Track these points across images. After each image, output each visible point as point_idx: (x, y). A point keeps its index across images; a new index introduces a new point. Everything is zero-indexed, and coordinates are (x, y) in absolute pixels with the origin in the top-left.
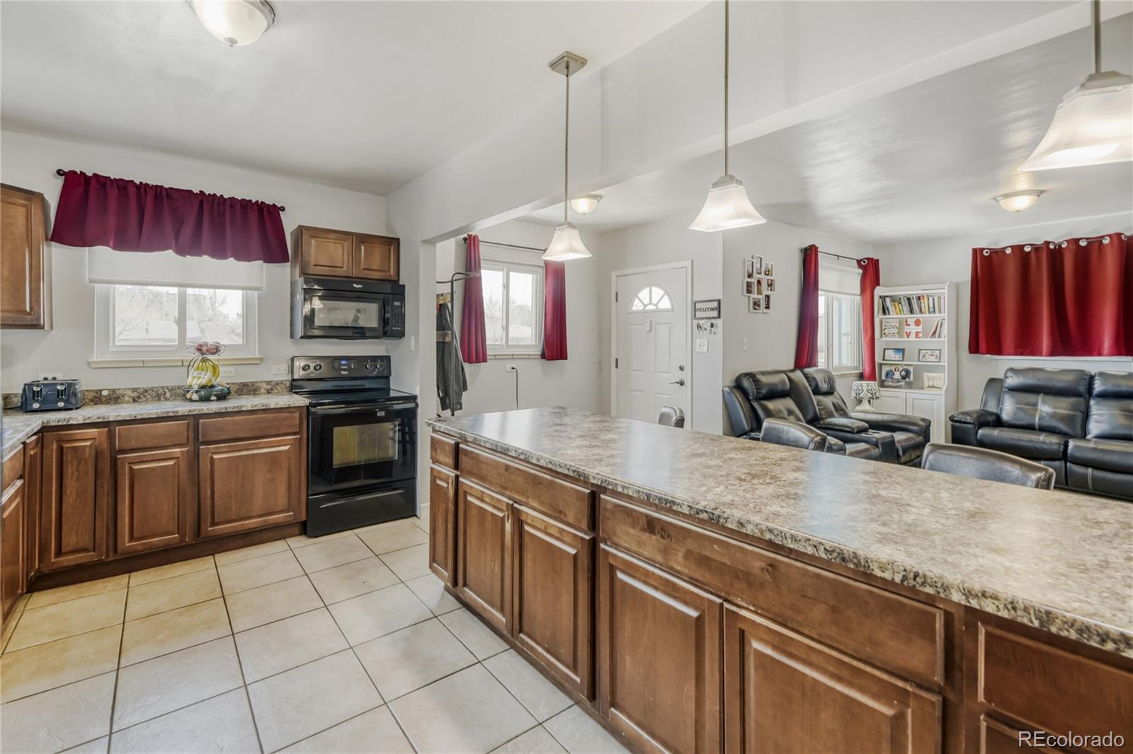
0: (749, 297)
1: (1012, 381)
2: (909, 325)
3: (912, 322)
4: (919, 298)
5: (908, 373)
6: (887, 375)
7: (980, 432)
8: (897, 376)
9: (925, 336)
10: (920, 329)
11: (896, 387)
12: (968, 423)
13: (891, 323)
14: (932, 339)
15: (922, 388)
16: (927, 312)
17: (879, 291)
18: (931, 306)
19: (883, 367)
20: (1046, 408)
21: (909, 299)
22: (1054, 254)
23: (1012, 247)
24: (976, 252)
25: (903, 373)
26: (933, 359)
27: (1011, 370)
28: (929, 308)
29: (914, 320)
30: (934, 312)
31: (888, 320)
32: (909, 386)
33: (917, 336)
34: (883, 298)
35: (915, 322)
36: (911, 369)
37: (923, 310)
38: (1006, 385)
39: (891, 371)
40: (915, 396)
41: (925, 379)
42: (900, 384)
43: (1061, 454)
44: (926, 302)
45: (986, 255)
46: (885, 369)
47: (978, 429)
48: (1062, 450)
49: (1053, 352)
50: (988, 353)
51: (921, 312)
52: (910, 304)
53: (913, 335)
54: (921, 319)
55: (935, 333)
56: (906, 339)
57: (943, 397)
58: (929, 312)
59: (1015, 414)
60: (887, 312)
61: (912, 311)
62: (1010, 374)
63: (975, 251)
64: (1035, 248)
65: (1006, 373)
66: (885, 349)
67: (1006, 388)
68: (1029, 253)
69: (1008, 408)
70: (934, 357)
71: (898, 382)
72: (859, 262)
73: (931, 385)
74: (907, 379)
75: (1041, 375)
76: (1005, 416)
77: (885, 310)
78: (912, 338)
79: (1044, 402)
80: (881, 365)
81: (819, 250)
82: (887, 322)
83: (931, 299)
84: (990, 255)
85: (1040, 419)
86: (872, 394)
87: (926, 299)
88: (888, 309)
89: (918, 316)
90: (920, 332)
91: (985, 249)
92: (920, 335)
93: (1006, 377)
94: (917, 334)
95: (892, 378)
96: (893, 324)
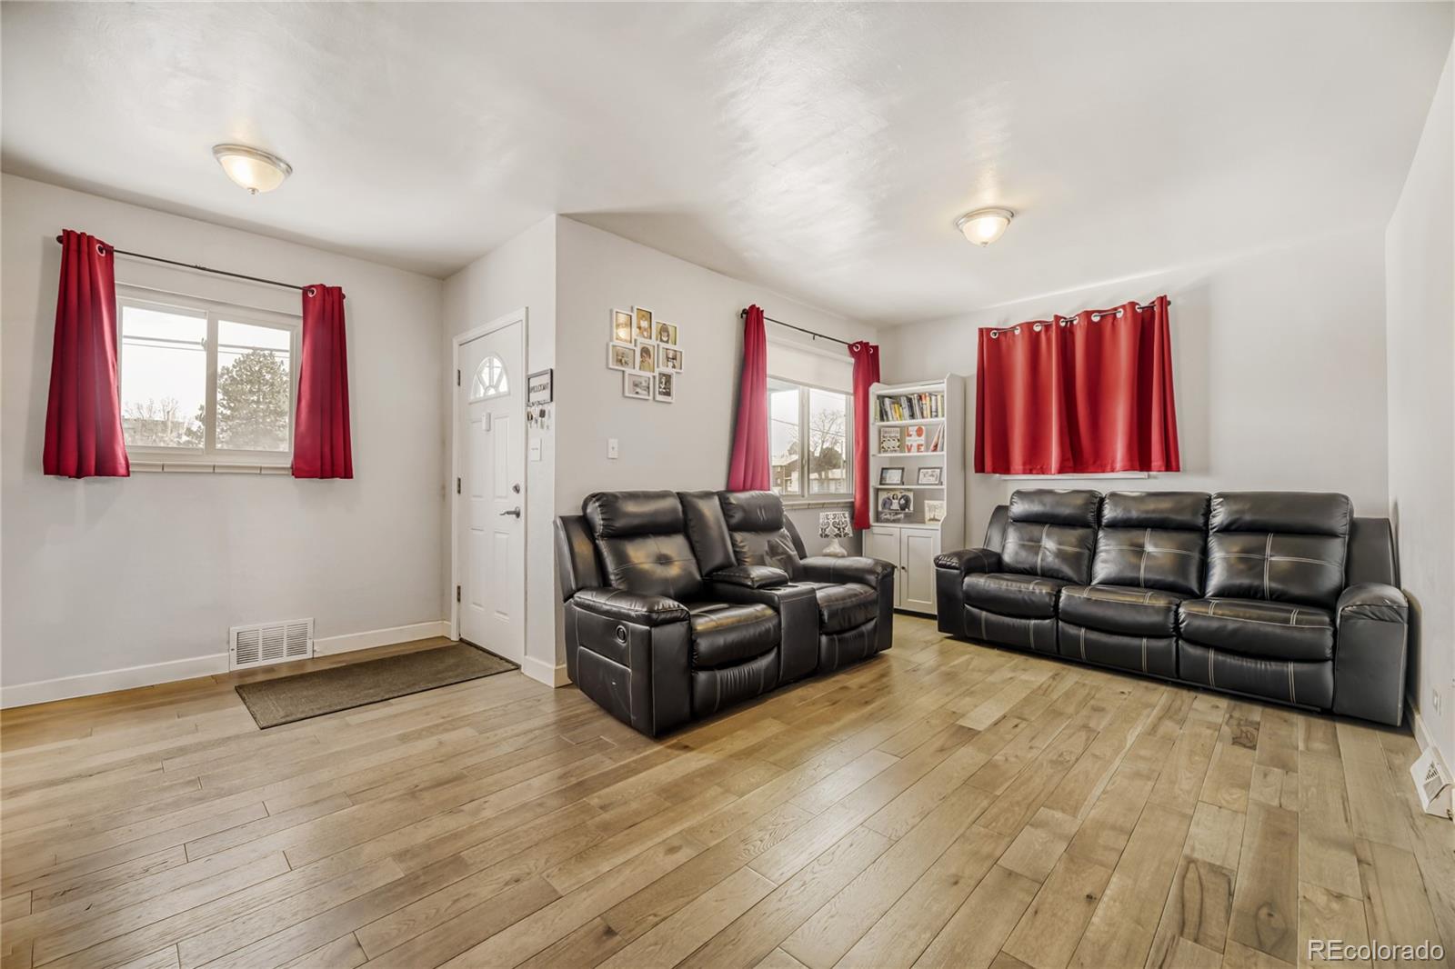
0: (623, 371)
1: (1019, 508)
2: (911, 435)
3: (913, 430)
4: (920, 398)
5: (907, 500)
6: (884, 504)
7: (967, 580)
8: (895, 506)
9: (927, 450)
10: (922, 440)
11: (894, 521)
12: (954, 568)
13: (889, 432)
14: (935, 453)
15: (923, 522)
16: (929, 416)
17: (876, 389)
18: (934, 409)
19: (880, 493)
20: (1050, 546)
21: (910, 400)
22: (1065, 333)
23: (1020, 325)
24: (983, 333)
25: (903, 501)
26: (932, 480)
27: (1019, 493)
28: (931, 412)
29: (916, 428)
30: (937, 416)
31: (887, 429)
32: (910, 519)
33: (919, 450)
34: (881, 398)
35: (917, 431)
36: (911, 495)
37: (925, 415)
38: (1011, 514)
39: (889, 499)
40: (911, 532)
41: (927, 509)
42: (899, 516)
43: (1052, 609)
44: (928, 402)
45: (994, 337)
46: (883, 496)
47: (965, 576)
48: (1052, 604)
49: (1062, 470)
50: (995, 471)
51: (923, 417)
52: (911, 407)
53: (914, 449)
54: (923, 427)
55: (936, 446)
56: (907, 454)
57: (940, 532)
58: (931, 417)
59: (1017, 553)
60: (885, 418)
61: (912, 416)
62: (1016, 499)
63: (981, 331)
64: (1045, 326)
65: (1012, 498)
66: (883, 469)
67: (1012, 518)
68: (1040, 332)
69: (1011, 548)
70: (934, 479)
71: (896, 514)
72: (851, 347)
73: (932, 517)
74: (907, 510)
75: (1048, 499)
76: (1007, 558)
77: (883, 415)
78: (914, 453)
79: (1048, 535)
80: (877, 491)
81: (765, 315)
82: (886, 432)
83: (933, 398)
84: (998, 338)
85: (1042, 560)
86: (839, 529)
87: (928, 399)
88: (886, 412)
89: (919, 421)
90: (922, 445)
91: (992, 329)
92: (923, 448)
93: (1011, 504)
94: (919, 446)
95: (890, 509)
96: (893, 435)
